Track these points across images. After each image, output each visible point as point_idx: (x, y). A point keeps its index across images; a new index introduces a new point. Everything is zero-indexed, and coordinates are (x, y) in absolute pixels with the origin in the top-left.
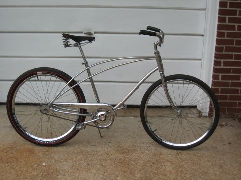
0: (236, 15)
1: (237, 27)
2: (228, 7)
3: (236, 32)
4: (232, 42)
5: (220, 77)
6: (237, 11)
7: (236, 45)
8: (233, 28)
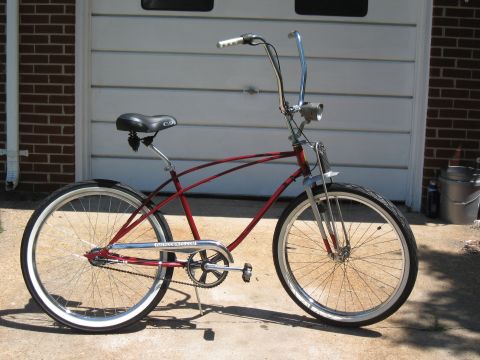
0: (453, 66)
1: (455, 83)
2: (442, 55)
3: (455, 88)
4: (449, 103)
5: (435, 153)
6: (454, 60)
7: (455, 107)
8: (450, 83)
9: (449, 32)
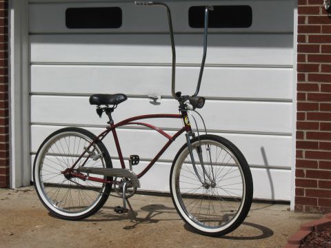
0: (318, 71)
1: (320, 87)
2: (307, 60)
3: (320, 92)
4: (315, 107)
5: (304, 154)
6: (318, 65)
7: (321, 110)
8: (315, 87)
9: (312, 39)
